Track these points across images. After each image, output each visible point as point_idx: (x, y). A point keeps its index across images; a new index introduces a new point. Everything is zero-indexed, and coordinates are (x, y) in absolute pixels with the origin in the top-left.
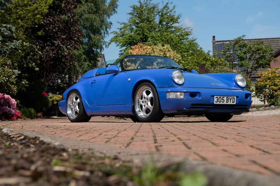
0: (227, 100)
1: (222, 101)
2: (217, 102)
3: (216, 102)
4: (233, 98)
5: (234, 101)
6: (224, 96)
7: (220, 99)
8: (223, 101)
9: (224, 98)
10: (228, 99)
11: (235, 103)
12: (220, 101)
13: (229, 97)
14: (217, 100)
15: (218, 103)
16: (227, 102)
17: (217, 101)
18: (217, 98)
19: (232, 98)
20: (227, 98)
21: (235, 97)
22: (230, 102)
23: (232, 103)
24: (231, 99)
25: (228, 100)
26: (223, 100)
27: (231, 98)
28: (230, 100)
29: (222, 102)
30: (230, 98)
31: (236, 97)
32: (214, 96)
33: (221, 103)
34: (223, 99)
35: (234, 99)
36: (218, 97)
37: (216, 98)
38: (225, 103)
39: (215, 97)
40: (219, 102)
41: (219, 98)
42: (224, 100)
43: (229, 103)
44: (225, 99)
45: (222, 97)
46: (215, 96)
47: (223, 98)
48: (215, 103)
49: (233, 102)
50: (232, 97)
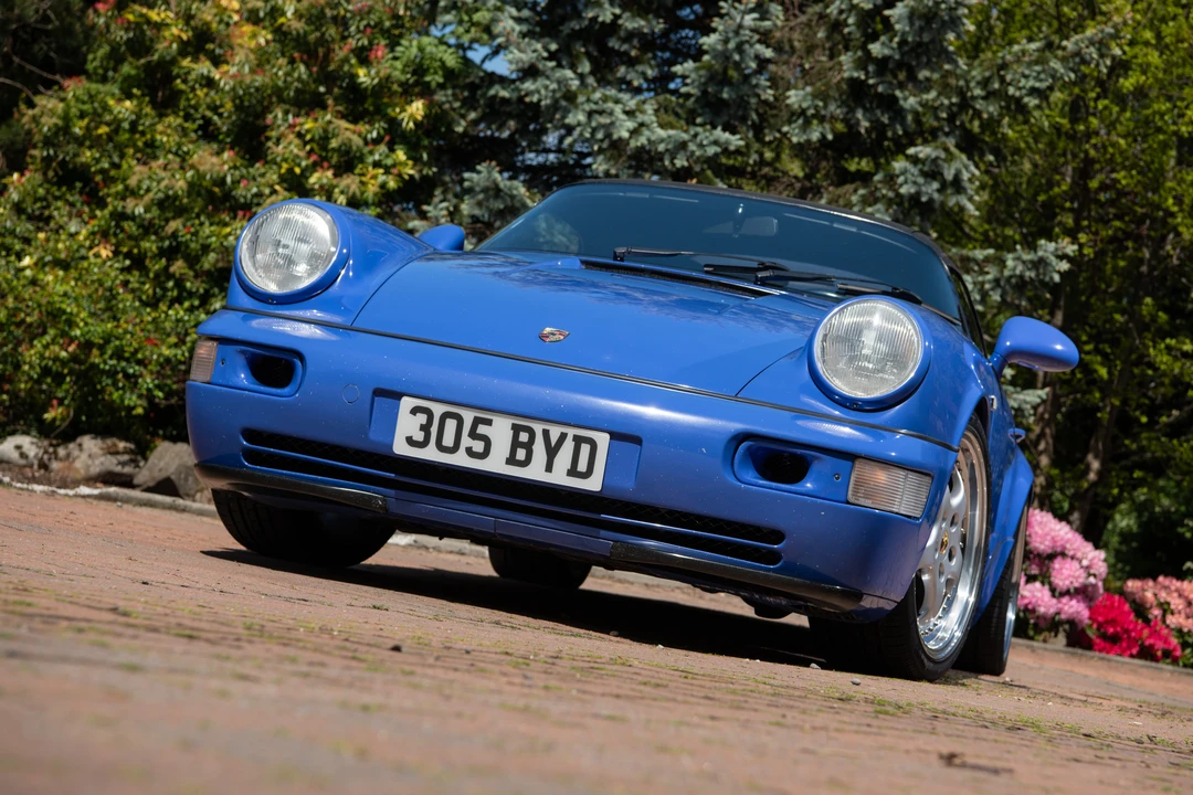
0: (516, 444)
1: (466, 441)
2: (423, 444)
3: (410, 441)
4: (578, 440)
5: (582, 466)
6: (489, 410)
7: (451, 425)
8: (479, 446)
9: (489, 422)
10: (524, 437)
11: (594, 484)
12: (448, 441)
13: (538, 428)
14: (425, 428)
15: (430, 454)
16: (512, 460)
17: (419, 436)
18: (422, 418)
19: (563, 437)
20: (516, 429)
21: (603, 440)
22: (549, 468)
23: (559, 477)
24: (553, 442)
25: (529, 446)
26: (473, 435)
27: (555, 432)
28: (552, 452)
29: (469, 451)
30: (546, 433)
31: (607, 436)
32: (398, 396)
33: (460, 460)
34: (482, 429)
35: (585, 449)
36: (438, 409)
37: (415, 411)
38: (496, 464)
39: (407, 403)
40: (441, 447)
41: (445, 416)
42: (487, 440)
43: (535, 472)
44: (500, 431)
45: (468, 416)
46: (405, 399)
47: (477, 421)
48: (401, 448)
49: (573, 472)
50: (571, 432)
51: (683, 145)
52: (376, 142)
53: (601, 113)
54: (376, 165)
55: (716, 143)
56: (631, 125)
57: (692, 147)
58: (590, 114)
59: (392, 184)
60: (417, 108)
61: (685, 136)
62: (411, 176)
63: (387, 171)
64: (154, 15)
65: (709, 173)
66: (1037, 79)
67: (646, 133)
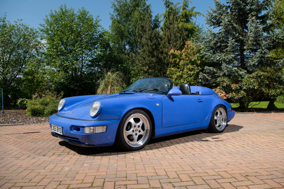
15: (54, 131)
16: (57, 131)
19: (59, 128)
23: (60, 133)
44: (56, 128)
45: (54, 126)
46: (52, 124)
48: (52, 130)
51: (228, 58)
52: (196, 67)
53: (215, 57)
54: (196, 69)
55: (231, 56)
56: (219, 58)
57: (229, 58)
58: (214, 58)
59: (198, 71)
60: (199, 62)
61: (227, 57)
62: (201, 69)
63: (197, 69)
64: (176, 59)
65: (234, 60)
66: (282, 35)
67: (222, 58)
